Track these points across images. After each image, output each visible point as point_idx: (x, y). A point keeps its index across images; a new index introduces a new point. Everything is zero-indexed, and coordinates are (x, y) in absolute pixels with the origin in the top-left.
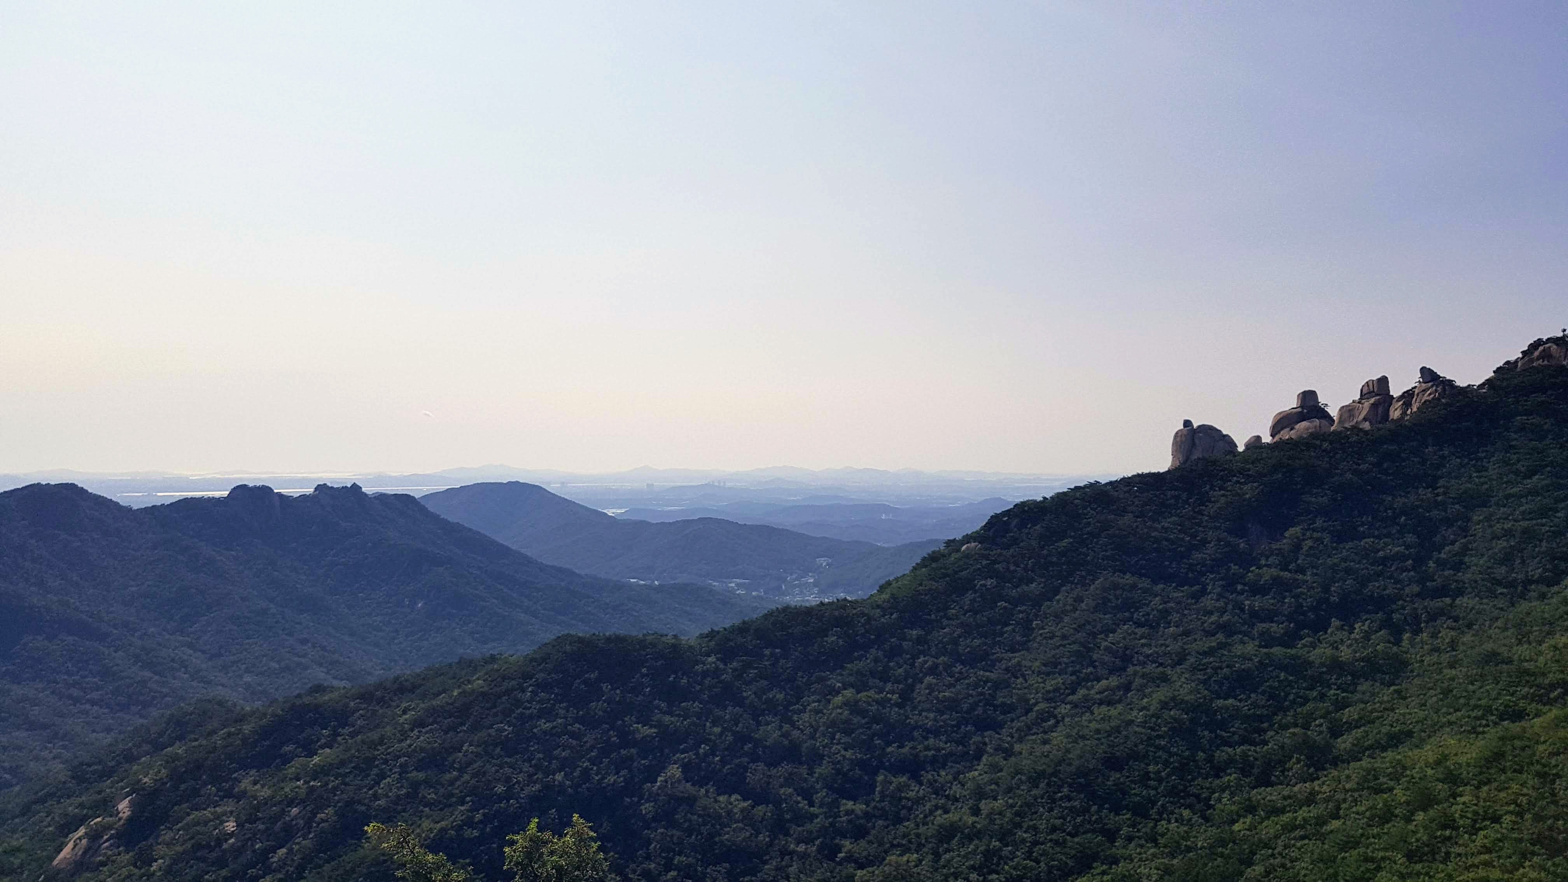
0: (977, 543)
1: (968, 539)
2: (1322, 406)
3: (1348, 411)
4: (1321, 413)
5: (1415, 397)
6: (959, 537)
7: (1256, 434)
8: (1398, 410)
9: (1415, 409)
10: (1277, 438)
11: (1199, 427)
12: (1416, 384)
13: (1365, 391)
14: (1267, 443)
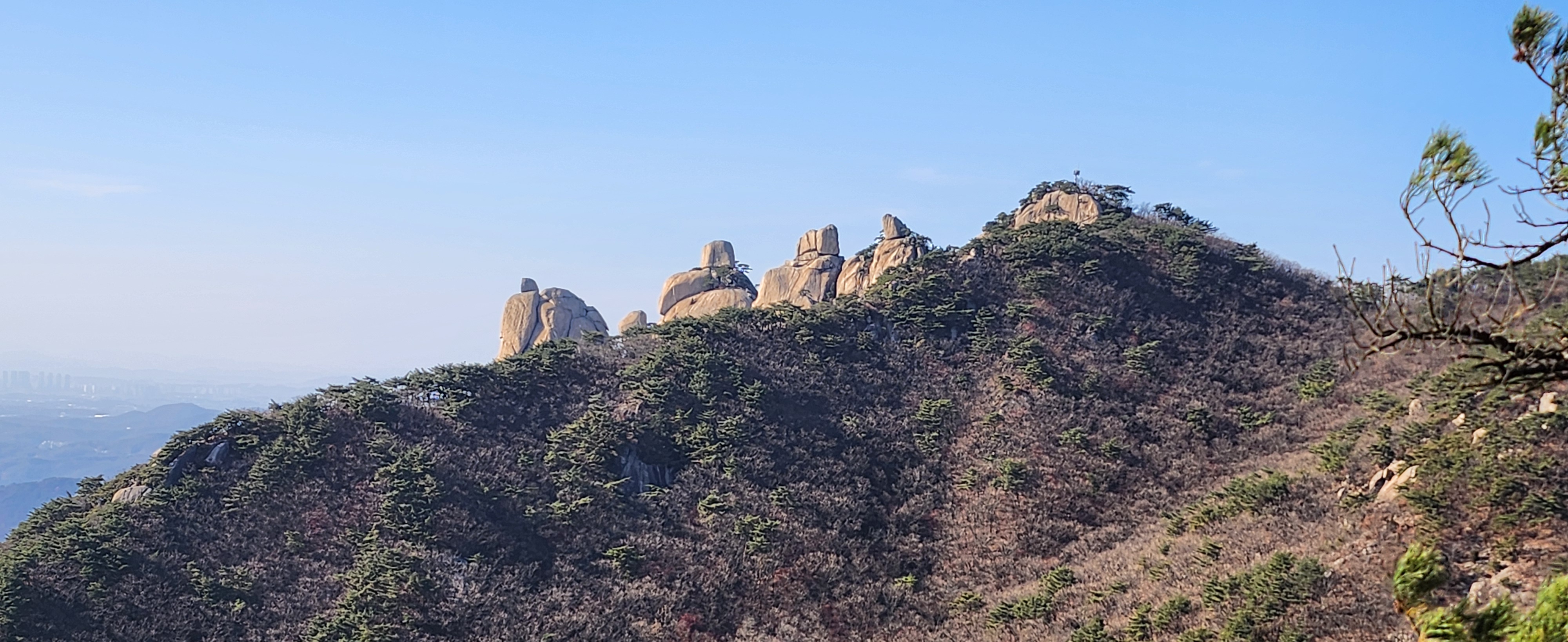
0: (143, 487)
1: (124, 480)
2: (740, 269)
3: (779, 278)
4: (738, 278)
5: (875, 261)
6: (109, 476)
7: (639, 309)
9: (874, 281)
10: (668, 317)
11: (548, 292)
12: (877, 242)
13: (805, 247)
14: (654, 324)
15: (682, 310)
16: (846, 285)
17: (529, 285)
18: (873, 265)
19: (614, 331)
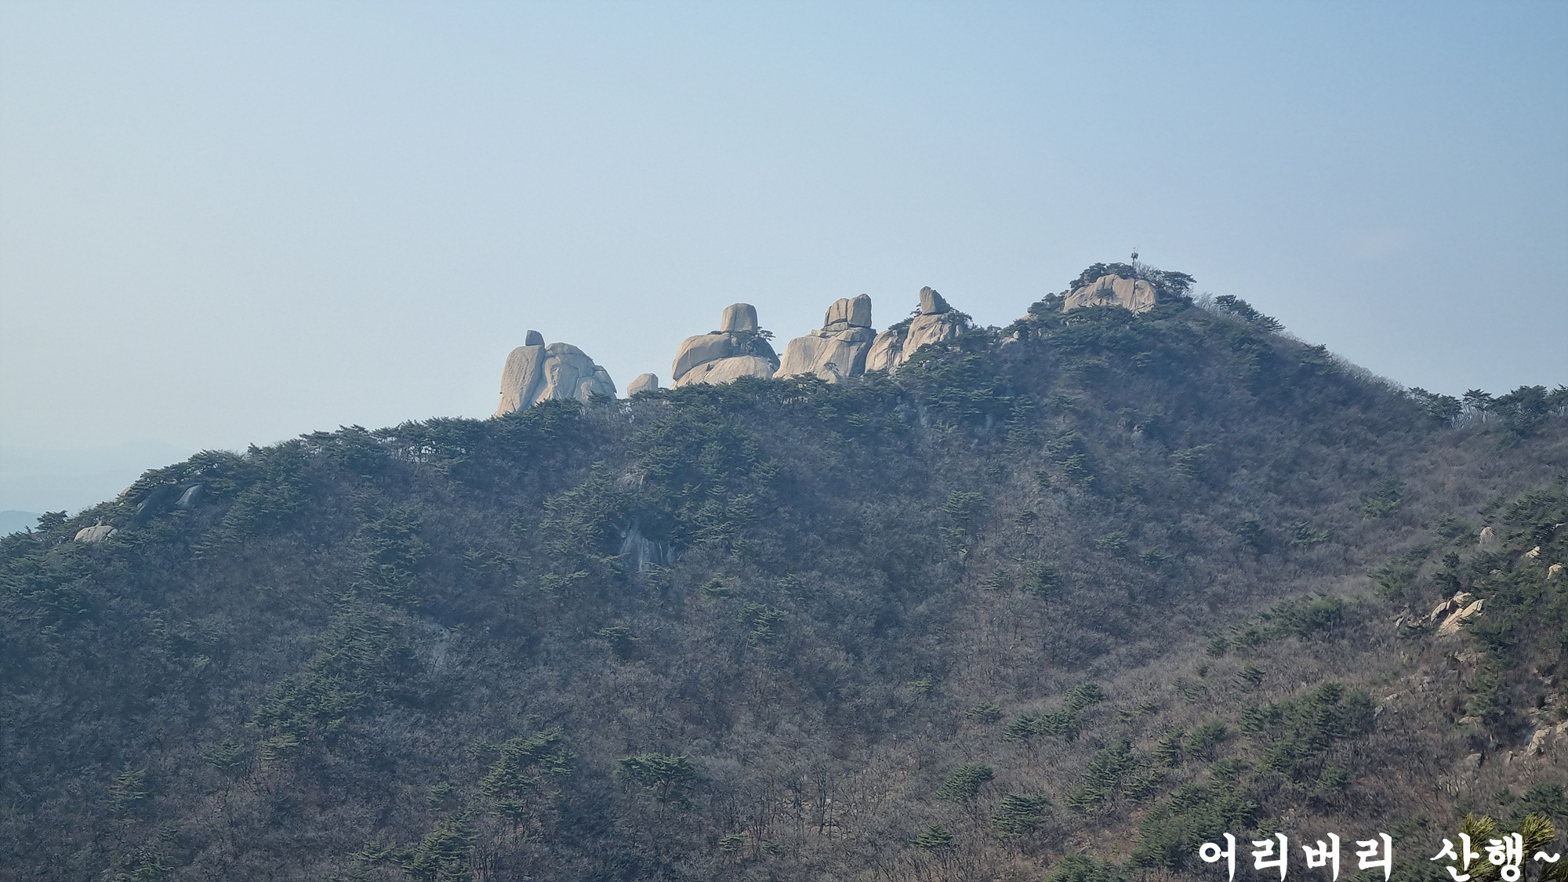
0: (109, 527)
1: (89, 518)
2: (762, 336)
3: (804, 348)
4: (759, 346)
5: (909, 337)
6: (73, 513)
7: (650, 372)
8: (881, 356)
9: (906, 358)
10: (682, 383)
11: (554, 347)
12: (912, 316)
13: (834, 317)
14: (666, 390)
15: (696, 376)
16: (876, 361)
17: (534, 338)
18: (907, 340)
19: (622, 394)
